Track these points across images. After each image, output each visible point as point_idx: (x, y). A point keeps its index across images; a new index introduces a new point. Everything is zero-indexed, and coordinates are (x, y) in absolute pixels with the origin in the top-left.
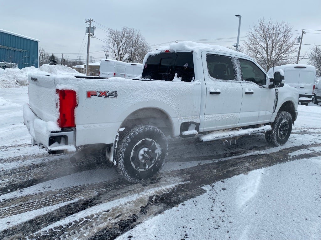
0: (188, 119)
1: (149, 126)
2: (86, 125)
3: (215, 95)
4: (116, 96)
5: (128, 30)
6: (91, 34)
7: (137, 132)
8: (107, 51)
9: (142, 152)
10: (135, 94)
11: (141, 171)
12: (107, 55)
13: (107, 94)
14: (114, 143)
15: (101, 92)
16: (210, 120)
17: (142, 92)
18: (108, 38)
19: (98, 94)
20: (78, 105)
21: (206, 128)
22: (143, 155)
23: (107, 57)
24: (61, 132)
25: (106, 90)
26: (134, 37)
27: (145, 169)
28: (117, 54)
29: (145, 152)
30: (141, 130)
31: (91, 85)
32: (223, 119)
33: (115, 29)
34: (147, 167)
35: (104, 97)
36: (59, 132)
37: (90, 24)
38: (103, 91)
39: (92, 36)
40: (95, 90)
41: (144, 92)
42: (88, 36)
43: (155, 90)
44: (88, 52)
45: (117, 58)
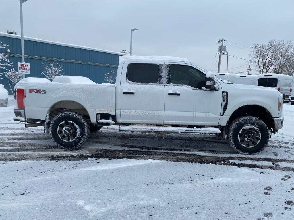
0: (103, 111)
1: (70, 113)
2: (29, 108)
3: (128, 94)
4: (46, 92)
5: (276, 43)
6: (222, 52)
7: (60, 115)
8: (250, 66)
9: (64, 129)
10: (57, 91)
11: (65, 142)
12: (249, 70)
13: (40, 91)
14: (45, 120)
15: (37, 90)
16: (126, 114)
17: (62, 91)
18: (253, 53)
19: (35, 91)
20: (25, 97)
21: (123, 120)
22: (64, 131)
23: (249, 71)
24: (18, 110)
25: (40, 89)
26: (284, 49)
27: (69, 141)
28: (262, 68)
29: (66, 129)
30: (63, 114)
31: (32, 86)
32: (142, 114)
33: (260, 44)
34: (70, 140)
35: (38, 93)
36: (17, 110)
37: (222, 44)
38: (38, 89)
39: (224, 53)
40: (34, 89)
41: (64, 91)
42: (220, 54)
43: (72, 89)
44: (219, 68)
45: (262, 71)
